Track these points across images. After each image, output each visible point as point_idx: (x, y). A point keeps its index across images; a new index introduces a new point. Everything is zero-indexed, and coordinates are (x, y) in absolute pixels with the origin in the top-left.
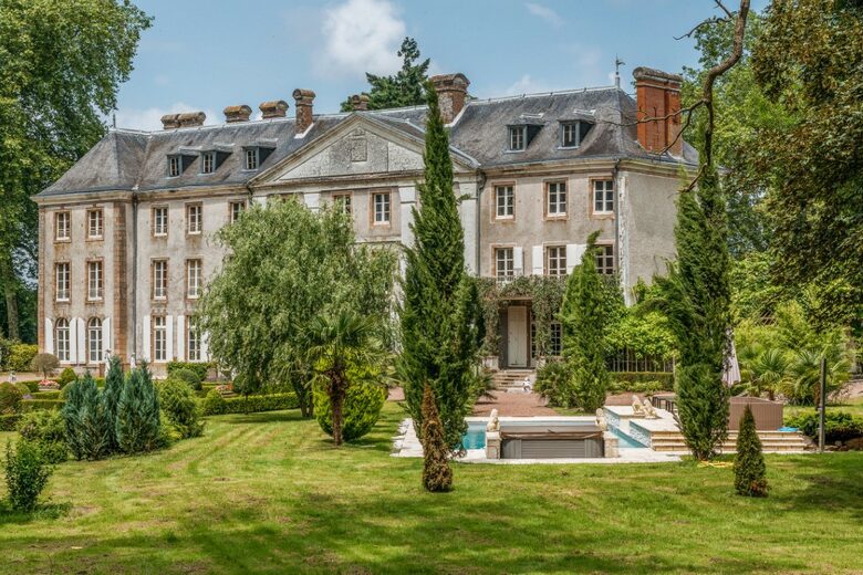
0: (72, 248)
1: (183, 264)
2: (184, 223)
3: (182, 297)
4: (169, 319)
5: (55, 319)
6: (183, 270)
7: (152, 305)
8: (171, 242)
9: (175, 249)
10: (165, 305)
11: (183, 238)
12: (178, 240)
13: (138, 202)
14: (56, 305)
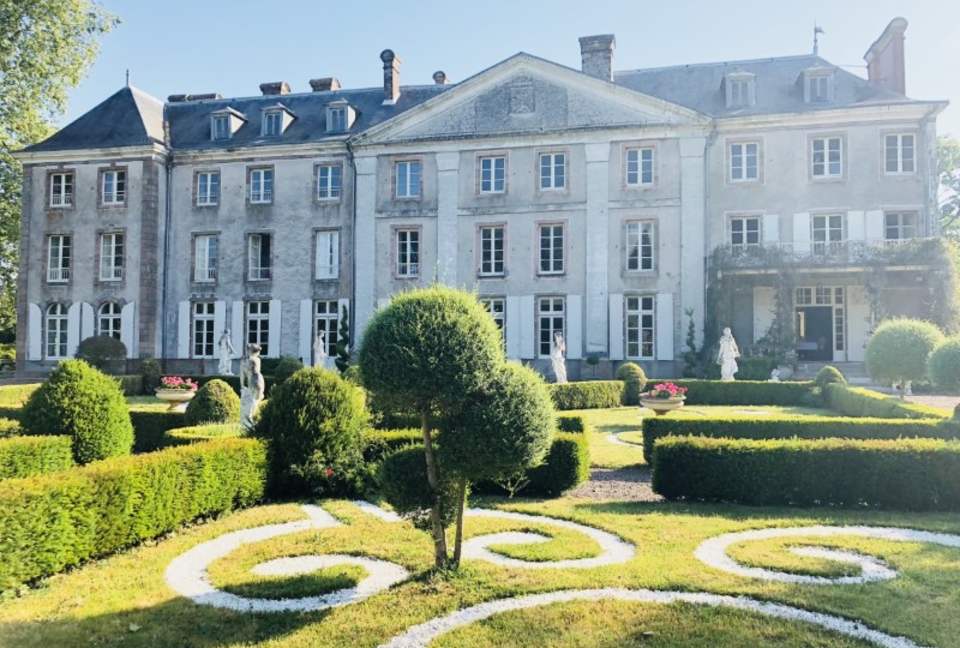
0: (76, 216)
1: (241, 239)
2: (243, 191)
3: (241, 278)
4: (220, 306)
5: (44, 305)
6: (241, 246)
7: (192, 289)
8: (223, 211)
9: (230, 221)
10: (213, 289)
11: (242, 207)
12: (233, 209)
13: (173, 165)
14: (47, 287)
